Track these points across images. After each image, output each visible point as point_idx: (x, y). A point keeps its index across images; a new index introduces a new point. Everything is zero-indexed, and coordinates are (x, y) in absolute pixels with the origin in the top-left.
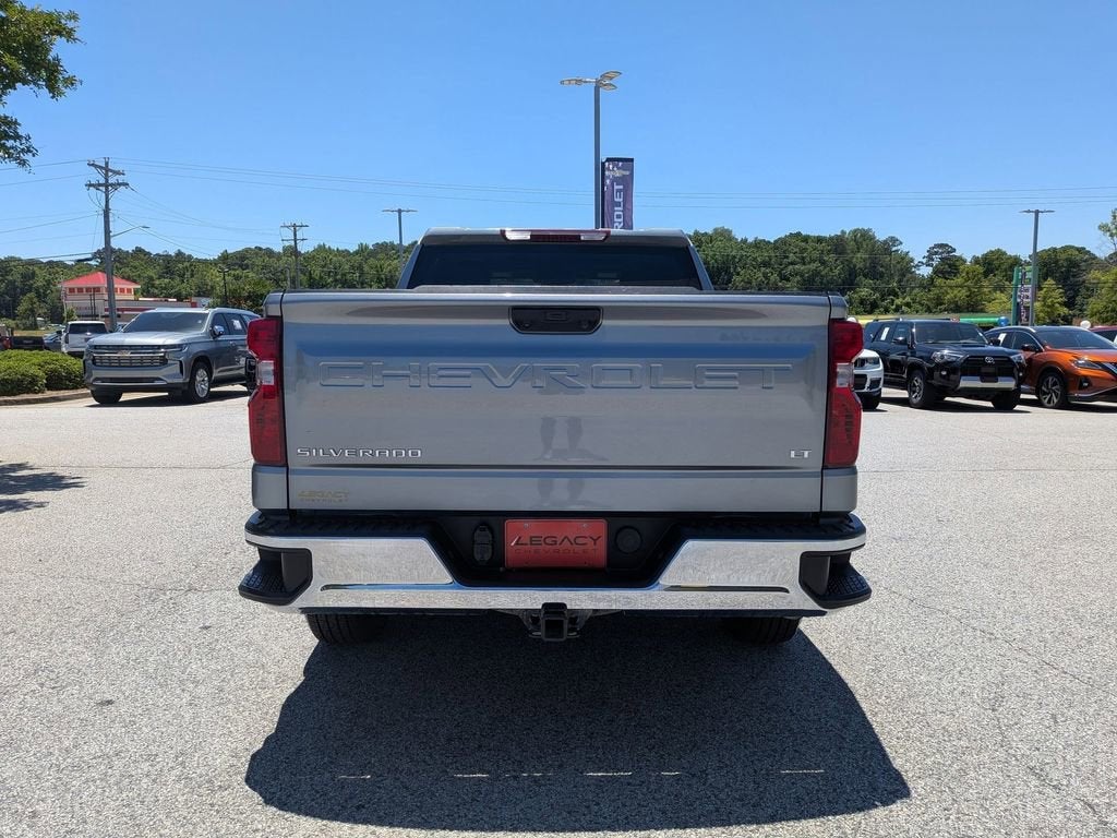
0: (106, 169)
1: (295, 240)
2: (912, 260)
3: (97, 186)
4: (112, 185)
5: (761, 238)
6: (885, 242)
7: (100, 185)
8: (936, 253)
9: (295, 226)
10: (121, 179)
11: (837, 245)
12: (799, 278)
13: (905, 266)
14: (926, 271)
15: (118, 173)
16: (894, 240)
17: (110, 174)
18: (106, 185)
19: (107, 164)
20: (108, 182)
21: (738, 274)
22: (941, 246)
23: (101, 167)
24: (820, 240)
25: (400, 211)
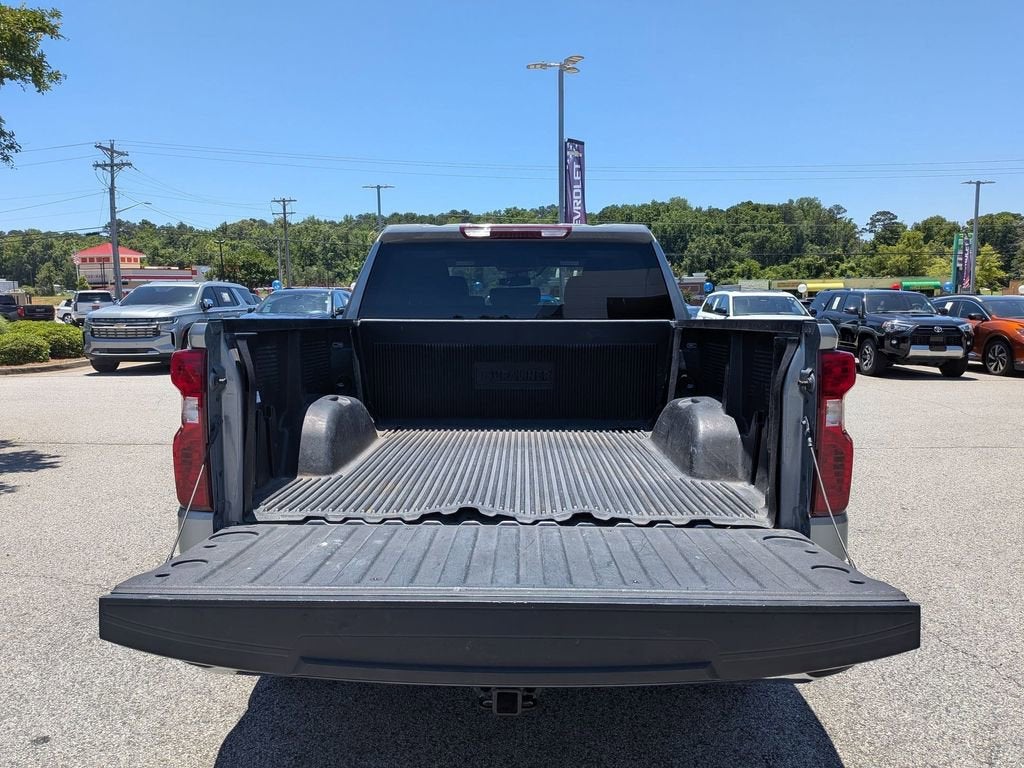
0: (112, 151)
1: (285, 214)
2: (855, 227)
3: (103, 166)
4: (116, 165)
5: (714, 207)
6: (830, 211)
7: (106, 165)
8: (879, 220)
9: (284, 201)
10: (125, 159)
11: (786, 213)
12: (749, 244)
13: (849, 232)
14: (868, 237)
15: (122, 154)
16: (839, 208)
17: (115, 155)
18: (112, 166)
19: (112, 146)
20: (113, 162)
21: (693, 240)
22: (879, 213)
23: (107, 149)
24: (769, 208)
25: (379, 187)
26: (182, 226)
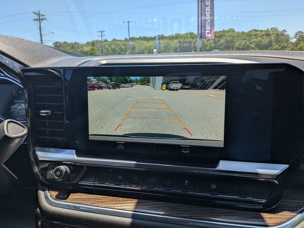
0: (39, 14)
1: (102, 36)
2: (290, 37)
3: (37, 20)
4: (41, 19)
5: (243, 31)
6: (282, 32)
7: (38, 20)
8: (298, 34)
9: (101, 31)
10: (43, 17)
11: (267, 34)
12: (255, 43)
13: (287, 38)
14: (294, 40)
15: (42, 15)
16: (285, 31)
17: (40, 16)
18: (40, 20)
19: (39, 12)
20: (40, 18)
21: (237, 42)
22: (298, 32)
23: (37, 14)
24: (262, 31)
25: (128, 22)
26: (76, 43)
